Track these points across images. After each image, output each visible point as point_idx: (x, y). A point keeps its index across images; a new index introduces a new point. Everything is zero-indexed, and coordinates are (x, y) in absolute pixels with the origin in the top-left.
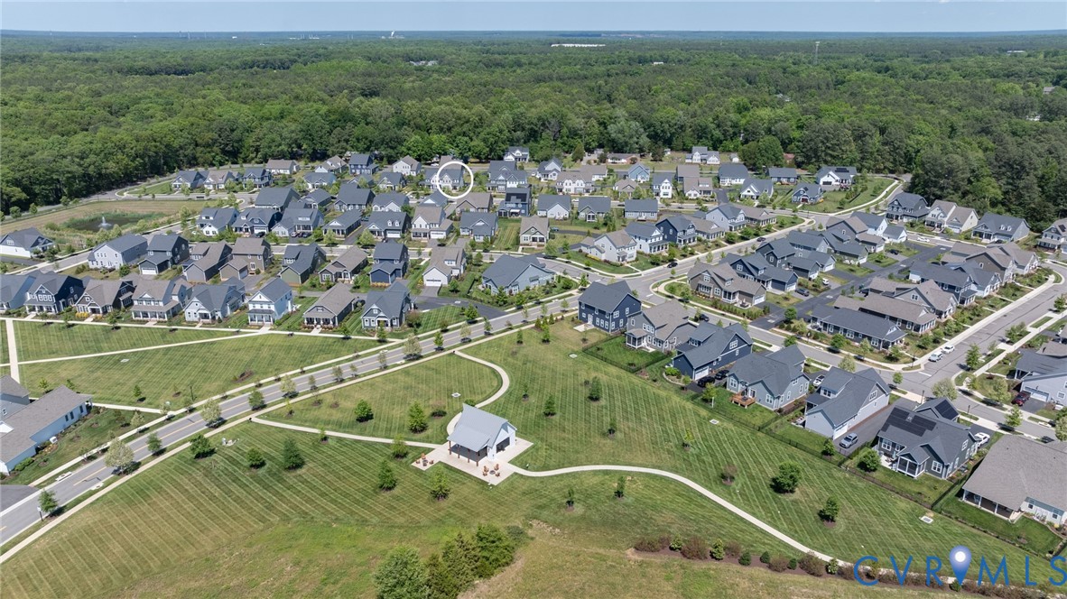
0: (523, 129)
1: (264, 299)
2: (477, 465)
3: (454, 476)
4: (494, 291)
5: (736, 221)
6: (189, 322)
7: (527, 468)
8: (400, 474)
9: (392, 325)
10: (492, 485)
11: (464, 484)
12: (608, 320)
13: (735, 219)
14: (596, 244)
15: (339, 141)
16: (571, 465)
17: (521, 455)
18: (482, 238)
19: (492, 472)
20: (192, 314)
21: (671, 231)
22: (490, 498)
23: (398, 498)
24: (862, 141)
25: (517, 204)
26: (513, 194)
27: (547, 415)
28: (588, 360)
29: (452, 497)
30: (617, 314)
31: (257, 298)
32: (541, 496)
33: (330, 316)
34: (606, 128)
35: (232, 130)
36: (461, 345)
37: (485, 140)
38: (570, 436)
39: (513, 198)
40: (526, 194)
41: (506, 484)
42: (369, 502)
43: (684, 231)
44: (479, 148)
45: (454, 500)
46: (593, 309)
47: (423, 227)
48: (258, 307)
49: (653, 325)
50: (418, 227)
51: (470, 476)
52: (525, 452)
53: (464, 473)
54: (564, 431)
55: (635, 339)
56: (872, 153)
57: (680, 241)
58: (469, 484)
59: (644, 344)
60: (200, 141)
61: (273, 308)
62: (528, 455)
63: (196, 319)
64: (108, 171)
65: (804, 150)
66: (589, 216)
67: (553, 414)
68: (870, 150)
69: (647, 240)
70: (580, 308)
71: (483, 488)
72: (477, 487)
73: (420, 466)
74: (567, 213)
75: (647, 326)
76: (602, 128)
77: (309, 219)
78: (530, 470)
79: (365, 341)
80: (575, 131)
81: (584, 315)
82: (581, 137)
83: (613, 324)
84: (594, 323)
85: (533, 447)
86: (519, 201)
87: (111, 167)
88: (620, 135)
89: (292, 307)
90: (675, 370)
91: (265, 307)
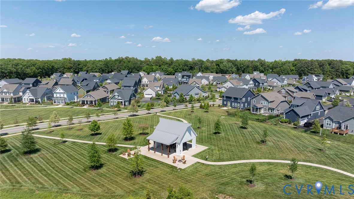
0: (187, 66)
1: (62, 91)
2: (168, 157)
3: (150, 162)
4: (178, 97)
5: (284, 83)
6: (24, 103)
7: (206, 160)
8: (108, 161)
9: (125, 105)
10: (180, 169)
11: (158, 167)
12: (240, 103)
13: (283, 82)
14: (224, 86)
15: (118, 68)
16: (240, 159)
17: (200, 153)
18: (172, 86)
19: (180, 161)
20: (26, 100)
21: (257, 84)
22: (178, 177)
23: (101, 175)
24: (323, 67)
25: (187, 79)
26: (185, 75)
27: (215, 133)
28: (232, 118)
29: (146, 176)
30: (244, 99)
31: (58, 91)
32: (222, 177)
33: (93, 100)
34: (219, 66)
35: (79, 65)
36: (160, 112)
37: (173, 68)
38: (234, 144)
39: (185, 77)
40: (190, 75)
41: (191, 168)
42: (77, 177)
43: (263, 84)
44: (171, 71)
45: (148, 178)
46: (230, 98)
47: (146, 82)
48: (58, 95)
49: (267, 101)
50: (144, 82)
51: (162, 163)
52: (203, 151)
53: (158, 161)
54: (229, 141)
55: (257, 109)
56: (327, 72)
57: (261, 88)
58: (162, 168)
59: (262, 111)
60: (66, 67)
61: (65, 96)
62: (206, 153)
63: (28, 102)
64: (27, 72)
65: (299, 71)
66: (218, 83)
67: (219, 133)
68: (326, 70)
69: (247, 85)
70: (223, 99)
71: (173, 170)
72: (168, 170)
73: (126, 157)
74: (208, 83)
75: (263, 102)
76: (217, 66)
77: (98, 81)
78: (209, 161)
79: (109, 110)
80: (207, 67)
81: (225, 103)
82: (209, 70)
83: (242, 105)
84: (231, 106)
85: (209, 149)
86: (188, 78)
87: (28, 71)
88: (225, 68)
89: (77, 99)
90: (287, 120)
91: (62, 95)
